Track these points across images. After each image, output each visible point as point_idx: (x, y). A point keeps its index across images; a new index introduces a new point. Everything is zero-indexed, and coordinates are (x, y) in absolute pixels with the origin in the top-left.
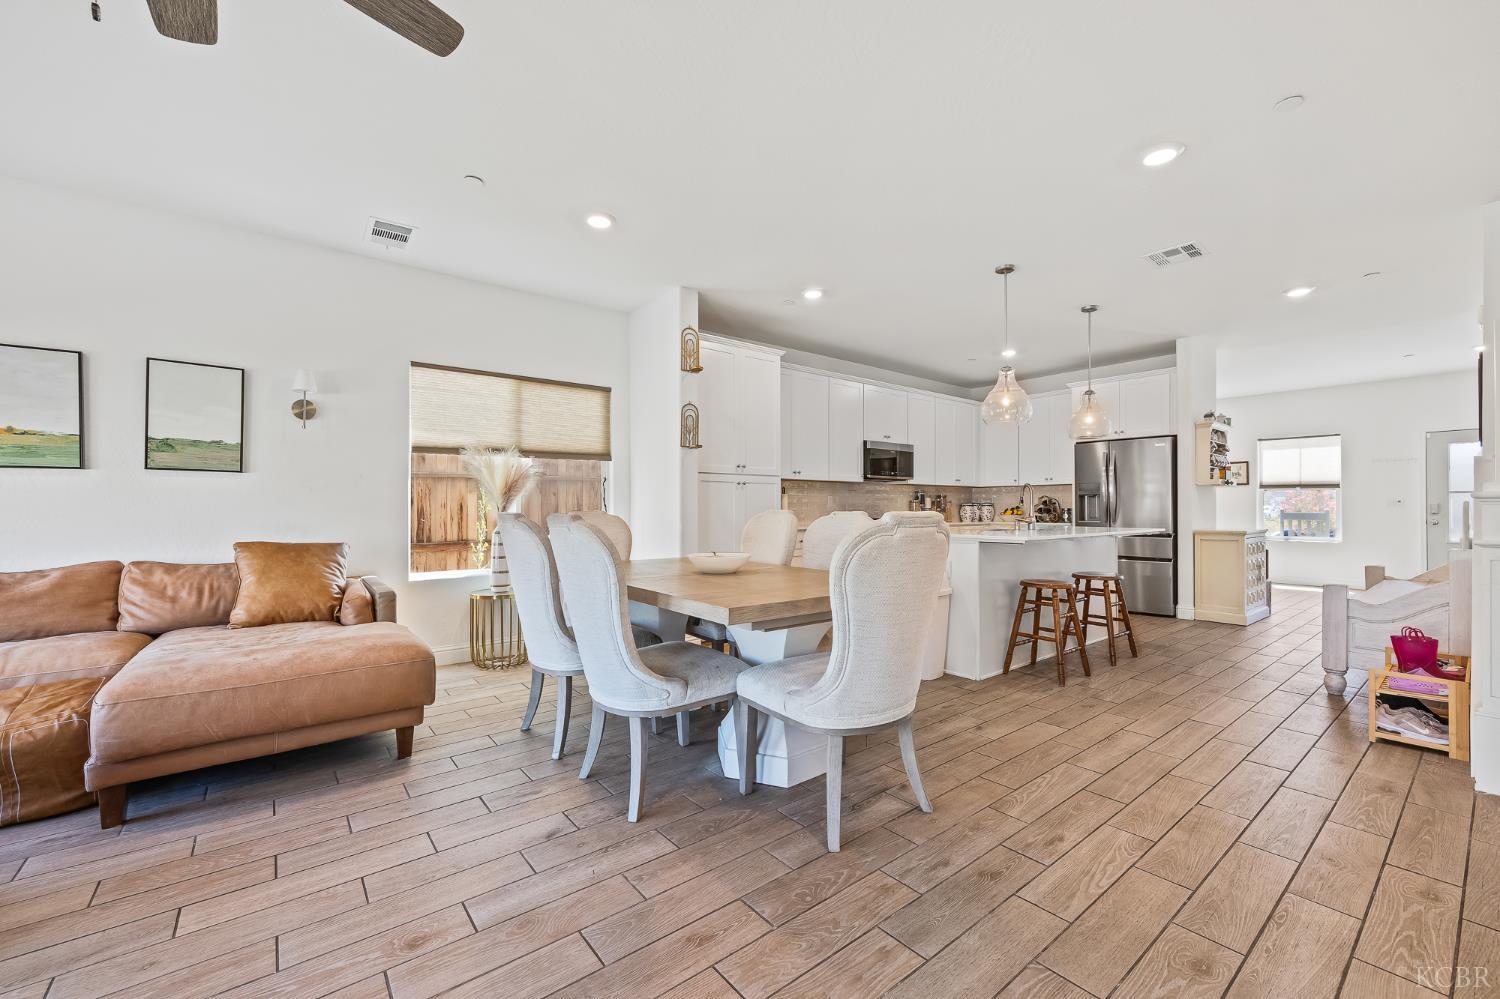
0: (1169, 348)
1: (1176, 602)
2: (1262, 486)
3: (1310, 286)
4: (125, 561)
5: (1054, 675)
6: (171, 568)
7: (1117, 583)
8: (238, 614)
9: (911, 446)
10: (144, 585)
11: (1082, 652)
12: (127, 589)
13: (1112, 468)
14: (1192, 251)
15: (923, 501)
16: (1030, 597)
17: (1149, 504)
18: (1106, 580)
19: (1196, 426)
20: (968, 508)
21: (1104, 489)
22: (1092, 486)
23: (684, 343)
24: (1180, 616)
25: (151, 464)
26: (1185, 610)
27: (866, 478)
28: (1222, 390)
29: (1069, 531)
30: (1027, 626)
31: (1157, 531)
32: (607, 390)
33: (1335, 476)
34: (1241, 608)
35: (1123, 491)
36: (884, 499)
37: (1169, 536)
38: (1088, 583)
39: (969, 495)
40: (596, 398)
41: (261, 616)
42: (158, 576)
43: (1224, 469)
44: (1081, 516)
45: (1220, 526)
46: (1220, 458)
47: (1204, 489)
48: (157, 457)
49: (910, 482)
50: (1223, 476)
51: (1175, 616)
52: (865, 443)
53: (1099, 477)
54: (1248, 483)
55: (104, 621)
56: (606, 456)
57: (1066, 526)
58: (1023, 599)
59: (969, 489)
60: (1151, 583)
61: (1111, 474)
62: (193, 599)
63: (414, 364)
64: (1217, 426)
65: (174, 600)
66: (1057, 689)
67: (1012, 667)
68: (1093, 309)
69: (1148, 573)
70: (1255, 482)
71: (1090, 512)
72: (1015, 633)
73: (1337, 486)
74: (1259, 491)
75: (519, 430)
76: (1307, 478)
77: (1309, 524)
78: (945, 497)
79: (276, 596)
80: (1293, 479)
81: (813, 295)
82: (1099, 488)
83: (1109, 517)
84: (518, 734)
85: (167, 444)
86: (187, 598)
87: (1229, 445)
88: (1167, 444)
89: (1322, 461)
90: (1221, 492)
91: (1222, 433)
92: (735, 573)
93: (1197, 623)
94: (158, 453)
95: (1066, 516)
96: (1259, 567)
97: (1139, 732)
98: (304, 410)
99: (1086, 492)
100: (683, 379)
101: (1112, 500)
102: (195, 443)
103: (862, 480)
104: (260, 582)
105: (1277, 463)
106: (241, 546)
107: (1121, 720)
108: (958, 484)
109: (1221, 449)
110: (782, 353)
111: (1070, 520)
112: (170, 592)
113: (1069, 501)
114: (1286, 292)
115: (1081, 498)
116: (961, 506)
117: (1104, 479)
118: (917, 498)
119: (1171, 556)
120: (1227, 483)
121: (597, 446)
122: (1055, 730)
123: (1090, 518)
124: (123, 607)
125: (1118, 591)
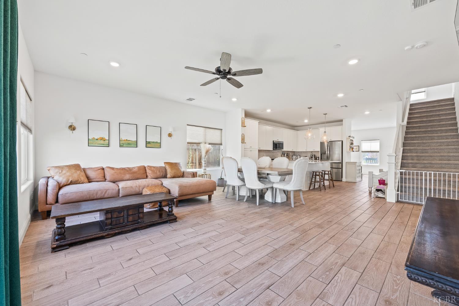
0: (342, 121)
1: (342, 178)
2: (362, 152)
3: (369, 112)
4: (146, 165)
5: (320, 190)
6: (154, 167)
7: (331, 172)
8: (168, 176)
9: (283, 142)
10: (151, 170)
11: (324, 185)
12: (148, 171)
13: (329, 147)
14: (346, 106)
15: (284, 155)
16: (314, 174)
17: (336, 156)
18: (328, 171)
19: (347, 139)
20: (294, 157)
21: (327, 152)
22: (324, 152)
23: (242, 121)
24: (343, 181)
25: (147, 147)
26: (344, 179)
27: (273, 149)
28: (353, 129)
29: (319, 162)
30: (313, 180)
31: (338, 162)
32: (222, 130)
33: (378, 149)
34: (355, 179)
35: (331, 153)
36: (276, 154)
37: (341, 163)
38: (325, 172)
39: (294, 153)
40: (219, 131)
41: (173, 177)
42: (152, 169)
43: (352, 148)
44: (321, 159)
45: (352, 161)
46: (352, 146)
47: (348, 153)
48: (148, 145)
49: (282, 150)
50: (352, 150)
51: (342, 181)
52: (273, 141)
53: (326, 149)
54: (359, 151)
55: (146, 177)
56: (221, 144)
57: (318, 161)
58: (313, 175)
59: (294, 152)
60: (337, 174)
61: (329, 149)
62: (159, 173)
63: (188, 125)
64: (351, 139)
65: (156, 173)
66: (320, 192)
67: (311, 189)
68: (326, 114)
69: (336, 171)
70: (360, 151)
71: (323, 158)
72: (311, 182)
73: (379, 152)
74: (361, 153)
75: (205, 139)
76: (372, 150)
77: (372, 161)
78: (289, 154)
79: (175, 173)
80: (369, 150)
81: (269, 111)
82: (326, 152)
83: (328, 159)
84: (225, 198)
85: (149, 143)
86: (158, 173)
87: (354, 143)
88: (341, 142)
89: (375, 146)
90: (352, 153)
91: (352, 140)
92: (264, 168)
93: (346, 182)
94: (148, 144)
95: (318, 159)
96: (359, 170)
97: (336, 196)
98: (170, 135)
99: (323, 153)
100: (242, 129)
101: (329, 155)
102: (153, 142)
103: (272, 150)
104: (171, 170)
105: (366, 146)
106: (165, 163)
107: (332, 195)
108: (292, 151)
109: (352, 144)
110: (259, 121)
111: (319, 159)
112: (155, 172)
113: (319, 155)
114: (365, 112)
115: (321, 154)
116: (293, 156)
117: (327, 150)
118: (283, 154)
119: (341, 168)
120: (353, 151)
121: (219, 142)
122: (321, 197)
123: (323, 159)
124: (148, 174)
125: (331, 174)
